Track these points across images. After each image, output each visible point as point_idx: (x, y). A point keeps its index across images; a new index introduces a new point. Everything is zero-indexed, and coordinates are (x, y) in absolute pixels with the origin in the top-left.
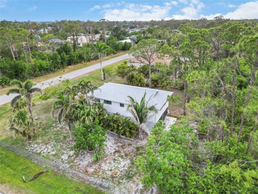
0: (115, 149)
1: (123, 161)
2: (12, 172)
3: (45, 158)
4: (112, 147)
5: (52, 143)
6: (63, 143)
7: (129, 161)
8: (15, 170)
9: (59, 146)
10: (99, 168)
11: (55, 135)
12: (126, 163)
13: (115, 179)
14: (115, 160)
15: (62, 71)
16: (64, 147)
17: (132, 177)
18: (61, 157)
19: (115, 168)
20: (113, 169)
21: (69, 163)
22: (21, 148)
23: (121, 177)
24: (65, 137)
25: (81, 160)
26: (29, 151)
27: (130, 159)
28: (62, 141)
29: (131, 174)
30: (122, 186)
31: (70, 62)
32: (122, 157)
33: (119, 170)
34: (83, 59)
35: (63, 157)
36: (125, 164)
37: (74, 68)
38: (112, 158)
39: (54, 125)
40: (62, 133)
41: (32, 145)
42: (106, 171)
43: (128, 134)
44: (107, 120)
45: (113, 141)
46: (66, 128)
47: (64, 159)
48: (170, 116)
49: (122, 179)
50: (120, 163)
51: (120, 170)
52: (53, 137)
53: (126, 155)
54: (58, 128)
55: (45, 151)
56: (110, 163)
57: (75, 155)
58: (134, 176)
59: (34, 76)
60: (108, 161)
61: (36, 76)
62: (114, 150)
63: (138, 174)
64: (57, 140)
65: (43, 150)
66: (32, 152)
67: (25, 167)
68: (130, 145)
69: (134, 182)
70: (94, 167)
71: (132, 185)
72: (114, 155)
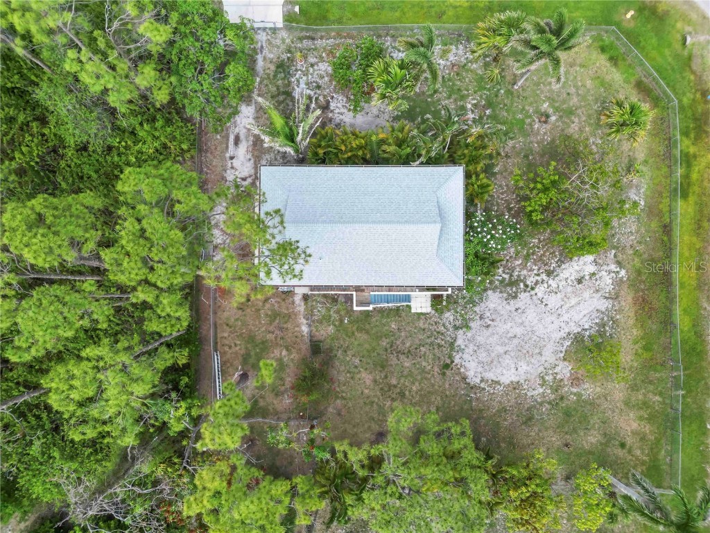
0: (332, 112)
1: (305, 92)
4: (338, 113)
7: (296, 96)
12: (300, 90)
14: (319, 87)
17: (278, 67)
19: (308, 71)
20: (311, 70)
23: (293, 61)
29: (281, 73)
30: (283, 47)
32: (311, 99)
36: (298, 87)
49: (288, 58)
50: (307, 83)
51: (299, 72)
56: (322, 77)
58: (276, 71)
60: (326, 79)
62: (332, 108)
63: (271, 77)
69: (271, 63)
71: (271, 56)
72: (325, 96)
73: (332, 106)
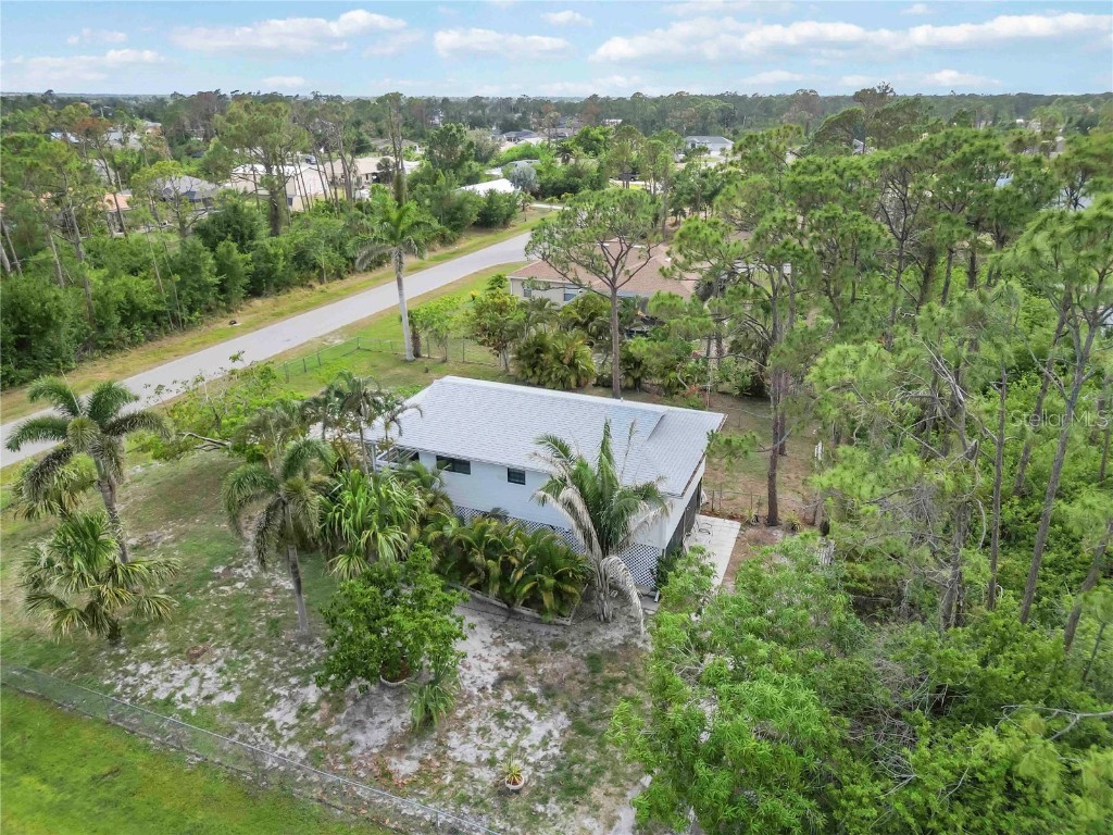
0: (499, 669)
1: (539, 718)
2: (49, 797)
3: (192, 720)
4: (486, 661)
5: (218, 652)
6: (269, 651)
7: (562, 719)
8: (59, 784)
9: (253, 664)
10: (438, 757)
11: (229, 614)
12: (549, 725)
13: (513, 802)
14: (501, 716)
15: (223, 324)
16: (277, 669)
17: (583, 790)
18: (266, 715)
19: (508, 755)
20: (499, 755)
21: (302, 739)
22: (78, 682)
23: (536, 791)
24: (273, 624)
25: (359, 725)
26: (118, 696)
27: (565, 707)
28: (262, 641)
29: (580, 776)
30: (545, 832)
31: (259, 281)
32: (532, 702)
33: (526, 762)
34: (314, 267)
35: (273, 714)
36: (550, 733)
37: (277, 310)
38: (490, 709)
39: (220, 569)
40: (261, 605)
41: (130, 667)
42: (471, 766)
43: (548, 600)
44: (459, 543)
45: (485, 633)
46: (273, 584)
47: (278, 725)
48: (713, 513)
49: (545, 801)
50: (525, 731)
51: (532, 760)
52: (219, 626)
53: (549, 692)
54: (239, 585)
55: (189, 692)
56: (484, 731)
57: (329, 701)
58: (591, 782)
59: (98, 347)
60: (474, 725)
61: (109, 346)
62: (495, 674)
63: (608, 775)
64: (240, 638)
65: (180, 689)
66: (133, 699)
67: (106, 770)
68: (558, 646)
69: (597, 807)
70: (416, 752)
71: (588, 822)
72: (498, 697)
73: (491, 677)
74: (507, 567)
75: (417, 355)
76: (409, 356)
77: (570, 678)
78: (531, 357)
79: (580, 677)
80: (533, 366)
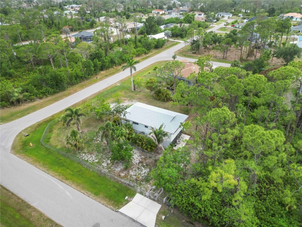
0: (140, 160)
1: (144, 169)
2: (71, 173)
3: (91, 164)
4: (138, 159)
5: (95, 153)
6: (103, 154)
7: (148, 170)
8: (72, 171)
9: (100, 156)
10: (128, 174)
11: (97, 147)
12: (146, 171)
13: (138, 181)
14: (139, 168)
15: (95, 78)
16: (104, 157)
17: (149, 181)
18: (102, 164)
19: (139, 174)
20: (137, 174)
21: (108, 169)
22: (73, 156)
23: (142, 180)
24: (104, 149)
25: (116, 167)
26: (80, 159)
27: (149, 168)
28: (102, 152)
29: (149, 179)
30: (142, 186)
31: (102, 67)
32: (144, 166)
33: (141, 176)
34: (115, 63)
35: (103, 164)
36: (146, 172)
37: (106, 74)
38: (137, 167)
39: (95, 138)
40: (102, 146)
41: (81, 154)
42: (133, 175)
43: (149, 150)
44: (135, 138)
45: (138, 154)
47: (104, 166)
49: (143, 182)
50: (142, 171)
51: (142, 176)
52: (95, 149)
53: (147, 165)
54: (98, 142)
55: (91, 159)
56: (135, 170)
57: (112, 163)
58: (151, 180)
59: (70, 84)
60: (134, 169)
61: (73, 84)
62: (139, 161)
64: (98, 151)
65: (89, 159)
66: (82, 159)
67: (79, 170)
68: (150, 157)
69: (150, 184)
70: (124, 173)
72: (139, 165)
73: (138, 162)
74: (142, 144)
75: (135, 90)
76: (133, 90)
77: (151, 163)
78: (157, 94)
79: (153, 163)
80: (158, 96)
